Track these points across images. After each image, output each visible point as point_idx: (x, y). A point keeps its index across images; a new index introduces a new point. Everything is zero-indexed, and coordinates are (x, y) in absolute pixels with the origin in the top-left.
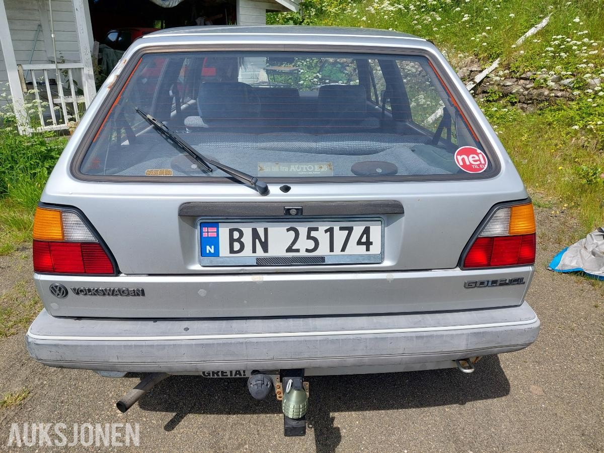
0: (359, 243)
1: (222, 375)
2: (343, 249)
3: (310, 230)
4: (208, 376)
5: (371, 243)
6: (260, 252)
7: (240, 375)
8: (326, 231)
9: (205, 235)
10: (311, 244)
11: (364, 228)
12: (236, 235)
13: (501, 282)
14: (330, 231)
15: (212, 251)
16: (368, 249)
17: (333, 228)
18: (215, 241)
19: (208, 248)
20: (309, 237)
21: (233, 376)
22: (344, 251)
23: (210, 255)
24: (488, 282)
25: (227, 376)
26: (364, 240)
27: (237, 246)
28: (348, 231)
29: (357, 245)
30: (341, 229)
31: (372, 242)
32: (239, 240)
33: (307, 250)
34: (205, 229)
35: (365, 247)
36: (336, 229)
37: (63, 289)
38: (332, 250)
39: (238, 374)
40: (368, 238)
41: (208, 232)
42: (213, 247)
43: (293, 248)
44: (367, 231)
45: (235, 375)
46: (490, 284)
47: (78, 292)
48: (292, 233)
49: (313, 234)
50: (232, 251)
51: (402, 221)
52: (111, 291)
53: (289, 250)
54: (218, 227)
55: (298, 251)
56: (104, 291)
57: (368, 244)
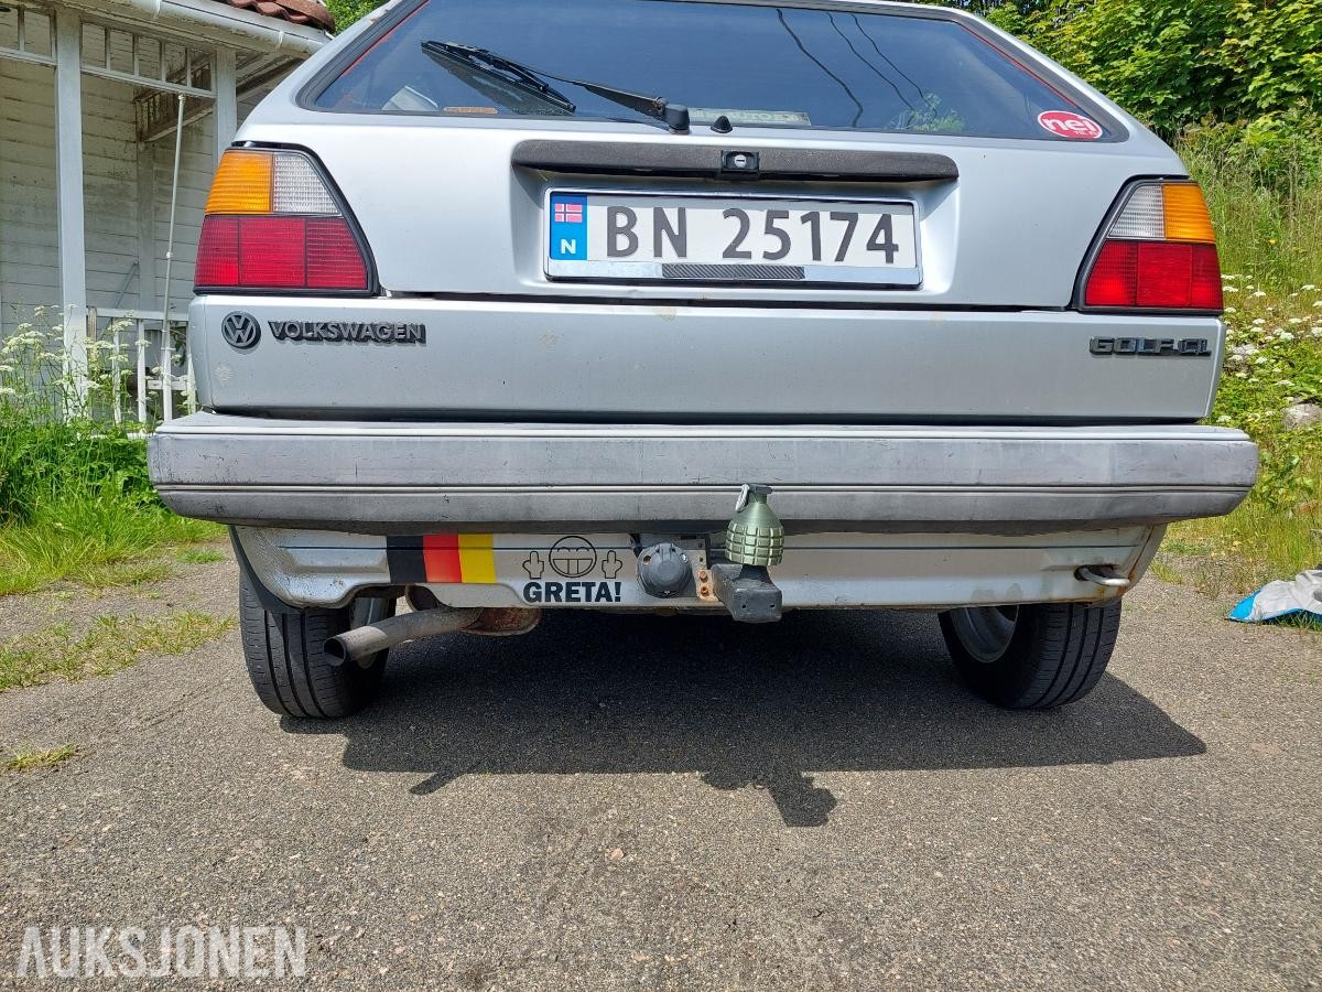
0: (872, 246)
1: (569, 598)
2: (840, 257)
3: (771, 216)
4: (534, 600)
5: (896, 248)
6: (670, 256)
7: (609, 599)
8: (804, 219)
9: (560, 218)
10: (775, 244)
11: (878, 217)
12: (622, 220)
13: (1164, 345)
14: (813, 218)
15: (573, 250)
16: (890, 259)
17: (818, 213)
18: (579, 232)
19: (564, 243)
20: (770, 230)
21: (593, 603)
22: (842, 260)
23: (568, 256)
24: (1137, 340)
25: (579, 600)
26: (881, 239)
27: (622, 242)
28: (847, 223)
29: (869, 249)
30: (835, 216)
31: (897, 246)
32: (627, 231)
33: (767, 255)
34: (560, 207)
35: (882, 254)
36: (824, 216)
37: (251, 324)
38: (817, 255)
39: (603, 596)
40: (889, 236)
41: (565, 213)
42: (574, 242)
43: (738, 249)
44: (885, 224)
45: (598, 600)
46: (1141, 349)
47: (284, 331)
48: (735, 223)
49: (778, 223)
50: (613, 251)
51: (956, 196)
52: (357, 329)
53: (730, 252)
54: (585, 204)
55: (748, 255)
56: (342, 329)
57: (890, 249)
